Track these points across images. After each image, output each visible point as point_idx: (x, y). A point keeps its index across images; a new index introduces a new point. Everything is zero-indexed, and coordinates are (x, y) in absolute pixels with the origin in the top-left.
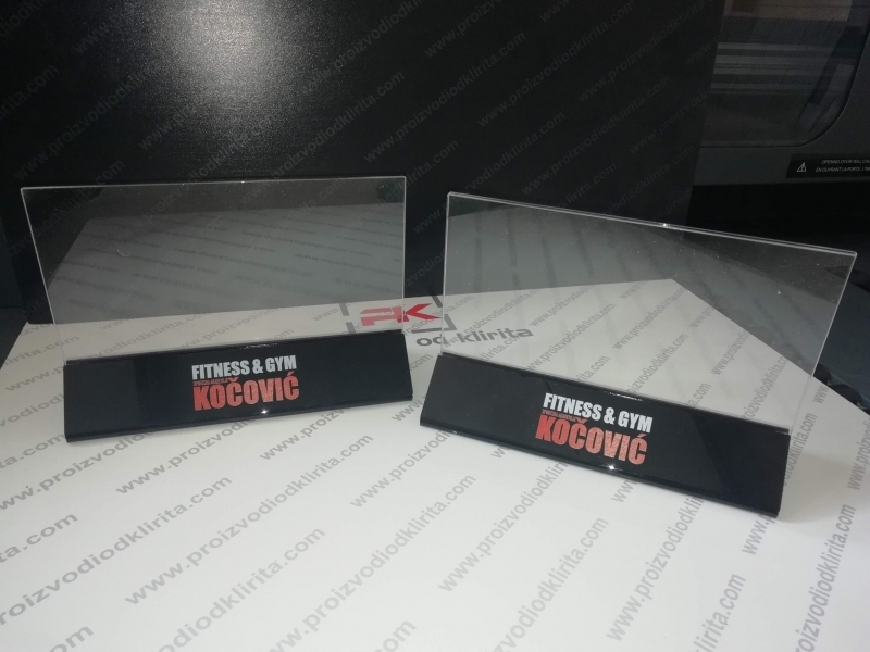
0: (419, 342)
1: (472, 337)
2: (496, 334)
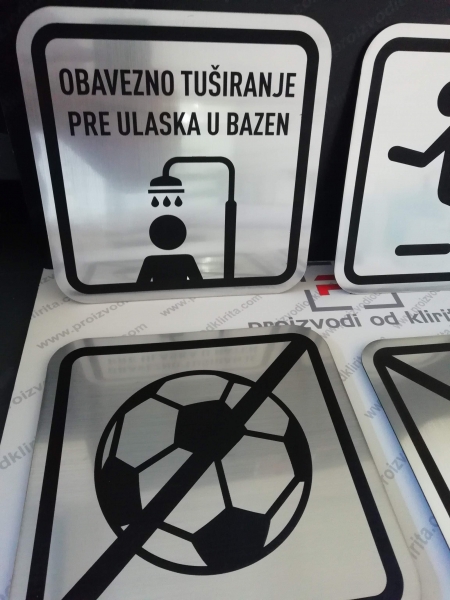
0: (372, 319)
1: (419, 317)
2: (440, 315)
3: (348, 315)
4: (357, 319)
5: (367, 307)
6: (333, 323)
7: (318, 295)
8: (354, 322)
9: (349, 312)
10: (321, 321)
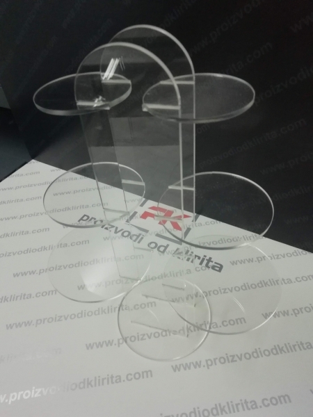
3: (140, 234)
4: (142, 238)
5: (158, 235)
6: (126, 234)
7: (139, 217)
8: (139, 239)
9: (143, 233)
10: (122, 230)
